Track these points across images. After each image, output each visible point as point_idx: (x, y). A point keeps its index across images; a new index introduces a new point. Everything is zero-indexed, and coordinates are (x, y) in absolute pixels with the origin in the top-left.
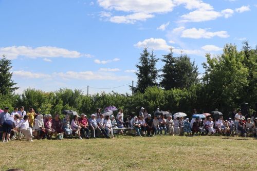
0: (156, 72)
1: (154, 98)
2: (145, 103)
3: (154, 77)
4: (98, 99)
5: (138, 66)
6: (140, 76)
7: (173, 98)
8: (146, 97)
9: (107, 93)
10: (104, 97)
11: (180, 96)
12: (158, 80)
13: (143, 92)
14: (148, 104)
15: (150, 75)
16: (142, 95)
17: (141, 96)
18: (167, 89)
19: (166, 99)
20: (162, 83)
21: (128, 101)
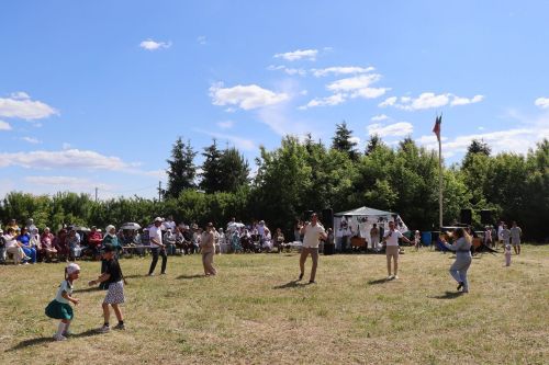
0: (193, 170)
1: (191, 204)
2: (179, 211)
3: (191, 176)
4: (114, 206)
5: (169, 162)
6: (171, 175)
7: (217, 205)
8: (181, 204)
9: (127, 198)
10: (123, 203)
11: (226, 201)
12: (197, 181)
13: (176, 196)
14: (184, 213)
15: (185, 173)
16: (176, 201)
17: (174, 202)
18: (208, 193)
19: (208, 206)
20: (203, 185)
21: (156, 208)
